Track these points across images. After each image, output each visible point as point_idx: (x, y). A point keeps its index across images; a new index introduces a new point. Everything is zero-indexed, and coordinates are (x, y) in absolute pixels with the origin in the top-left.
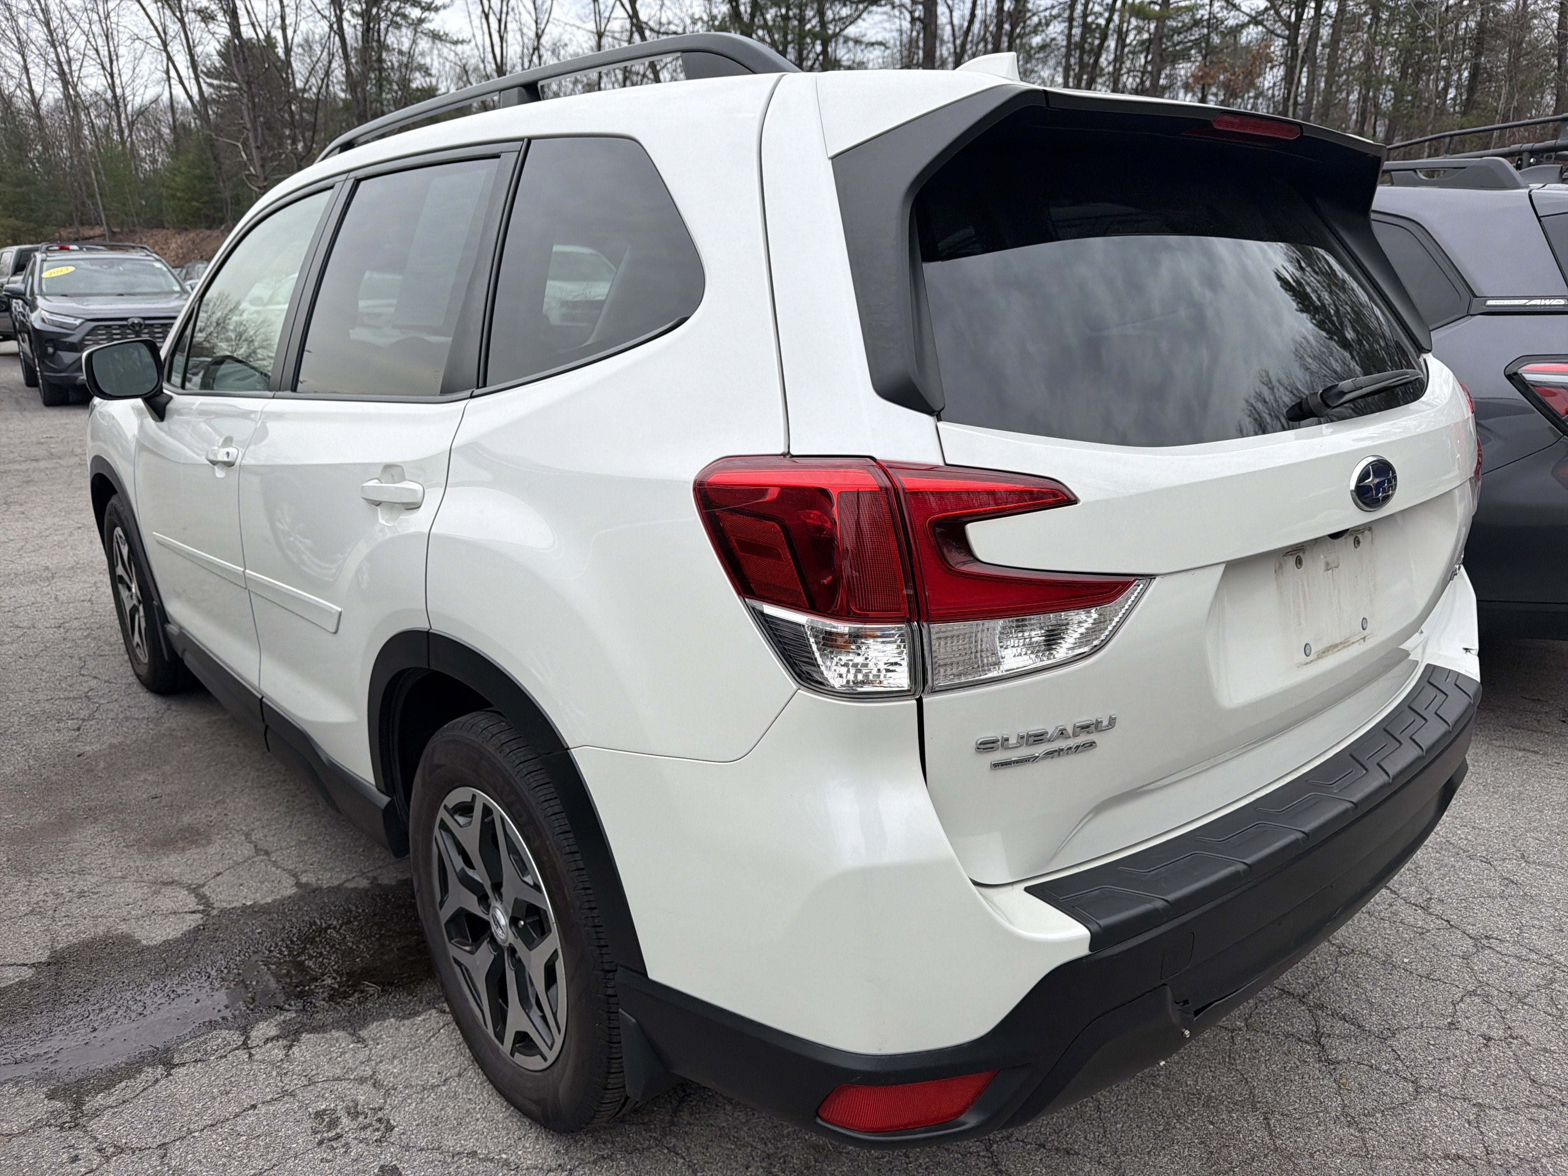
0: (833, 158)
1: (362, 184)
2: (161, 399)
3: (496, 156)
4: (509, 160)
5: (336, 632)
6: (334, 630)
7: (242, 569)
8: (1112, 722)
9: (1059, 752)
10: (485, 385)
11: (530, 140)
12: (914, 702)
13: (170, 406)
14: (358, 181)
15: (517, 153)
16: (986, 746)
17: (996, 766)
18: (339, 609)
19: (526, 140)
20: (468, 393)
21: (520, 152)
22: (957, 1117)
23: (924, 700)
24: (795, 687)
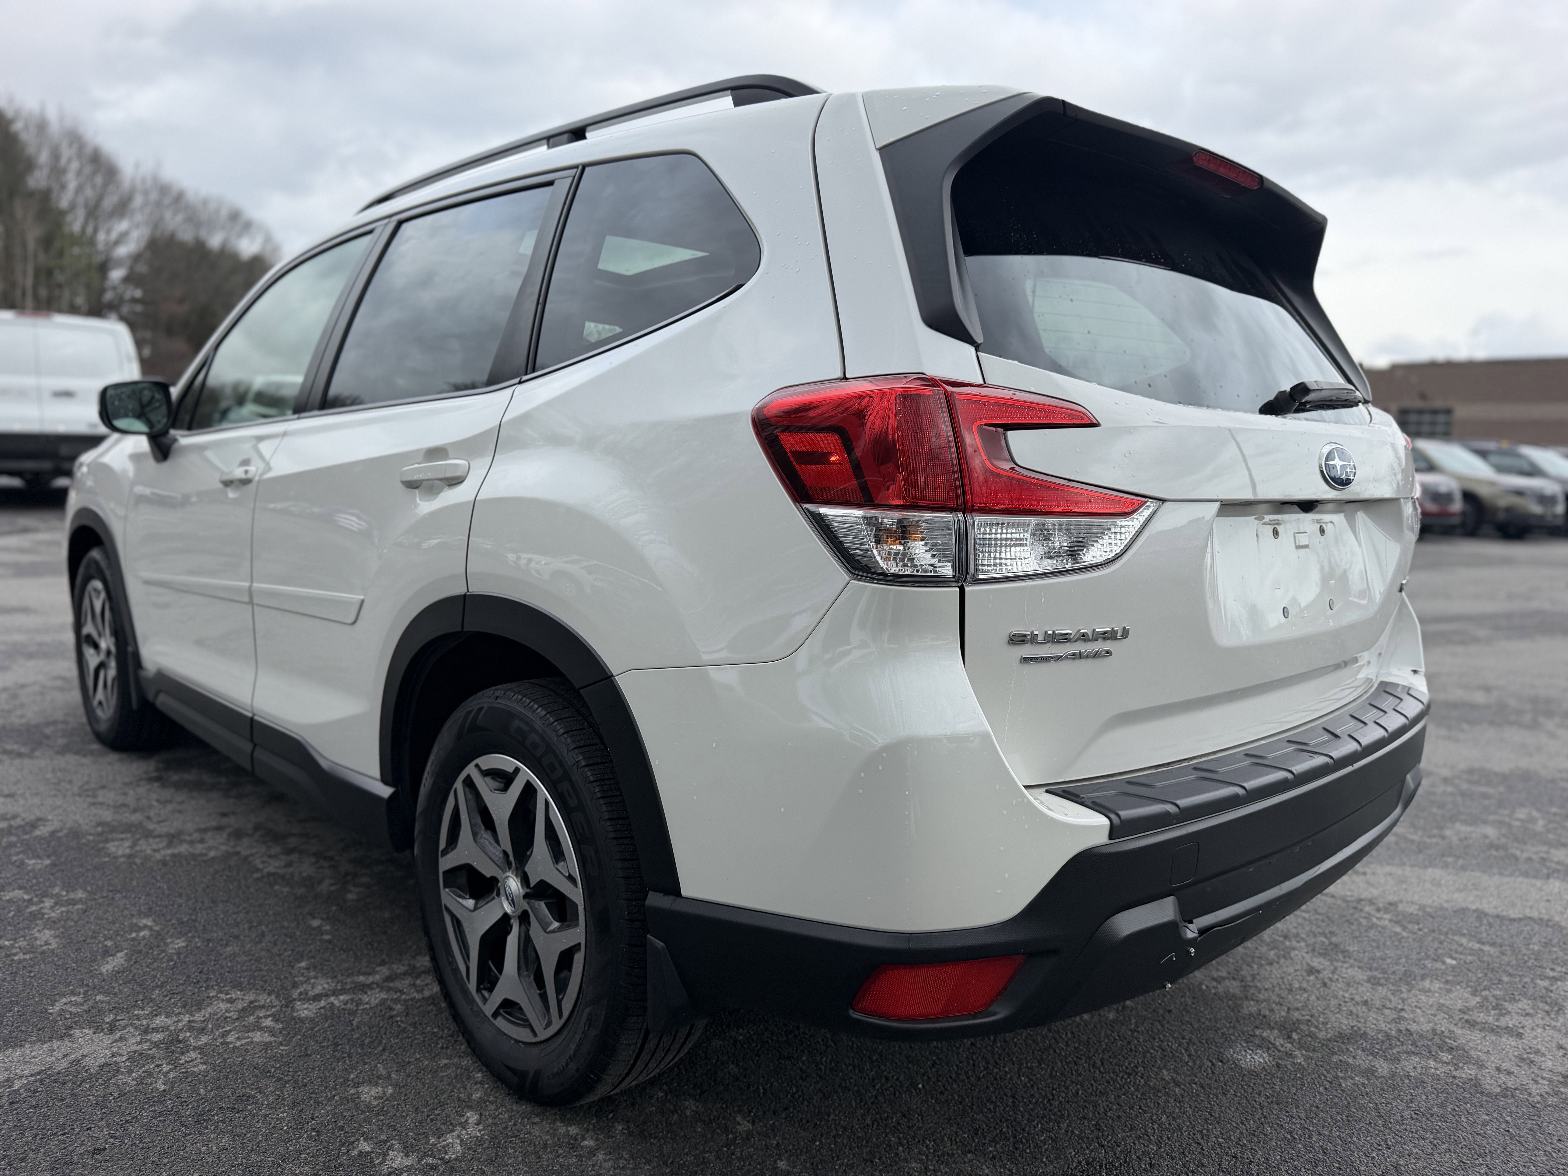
0: (880, 150)
1: (405, 226)
2: (165, 440)
3: (550, 183)
4: (562, 187)
5: (354, 622)
6: (351, 620)
7: (247, 584)
8: (1126, 633)
9: (1080, 656)
10: (534, 371)
11: (584, 166)
12: (958, 589)
13: (176, 445)
14: (400, 223)
15: (571, 179)
16: (1016, 640)
17: (1026, 660)
18: (362, 597)
19: (580, 167)
20: (517, 380)
21: (574, 177)
22: (990, 1006)
23: (967, 589)
24: (848, 579)
